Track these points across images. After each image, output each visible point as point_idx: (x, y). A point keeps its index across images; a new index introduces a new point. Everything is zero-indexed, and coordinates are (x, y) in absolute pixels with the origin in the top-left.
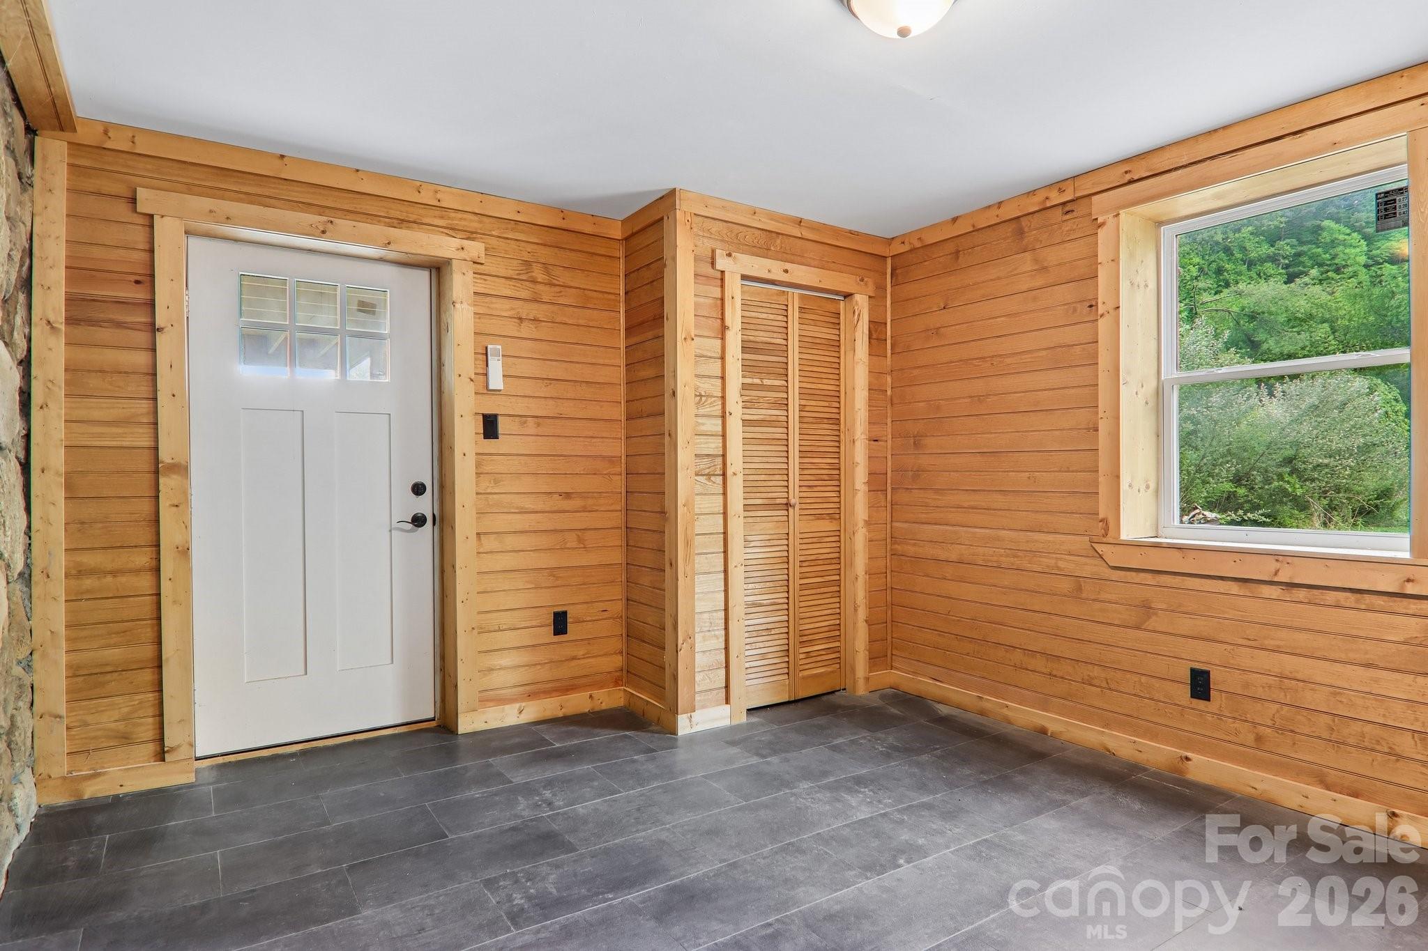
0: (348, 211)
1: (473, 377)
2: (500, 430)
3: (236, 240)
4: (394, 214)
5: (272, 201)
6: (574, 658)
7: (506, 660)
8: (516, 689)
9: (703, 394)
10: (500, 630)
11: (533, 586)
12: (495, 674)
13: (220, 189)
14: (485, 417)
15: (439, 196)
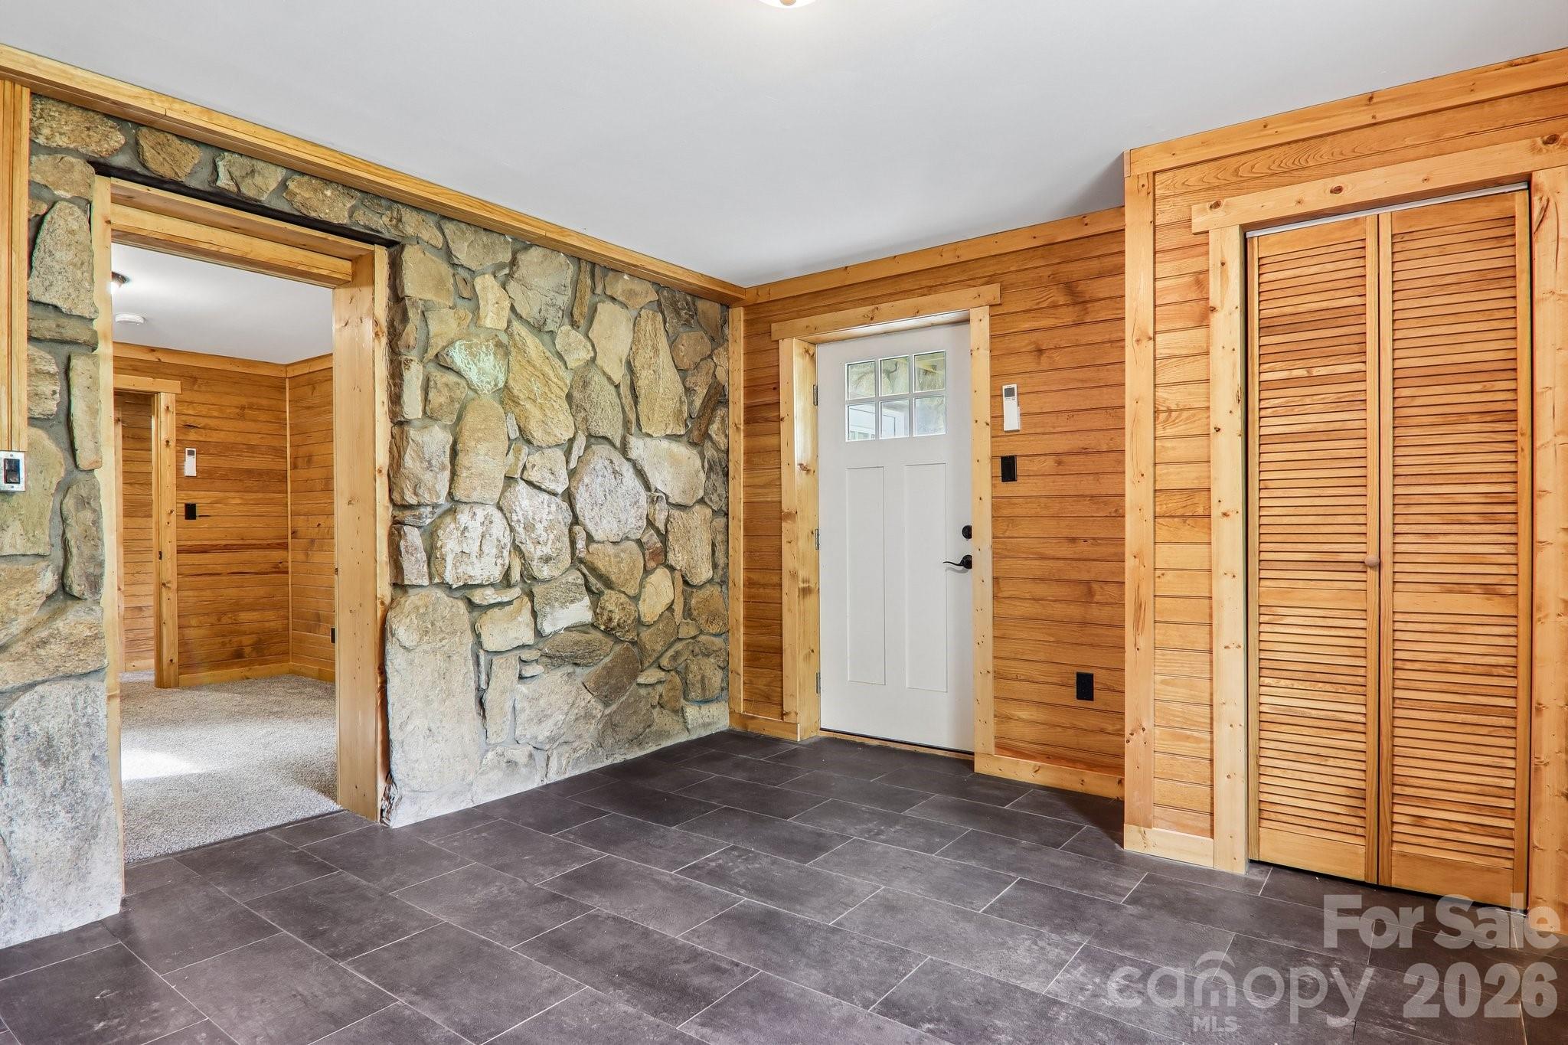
0: (891, 294)
1: (989, 421)
2: (1018, 472)
3: (843, 340)
4: (925, 283)
5: (843, 305)
6: (1102, 731)
7: (1024, 714)
8: (1035, 746)
9: (1173, 407)
10: (1017, 679)
11: (1052, 639)
12: (1013, 723)
13: (814, 308)
14: (1003, 459)
15: (958, 253)
